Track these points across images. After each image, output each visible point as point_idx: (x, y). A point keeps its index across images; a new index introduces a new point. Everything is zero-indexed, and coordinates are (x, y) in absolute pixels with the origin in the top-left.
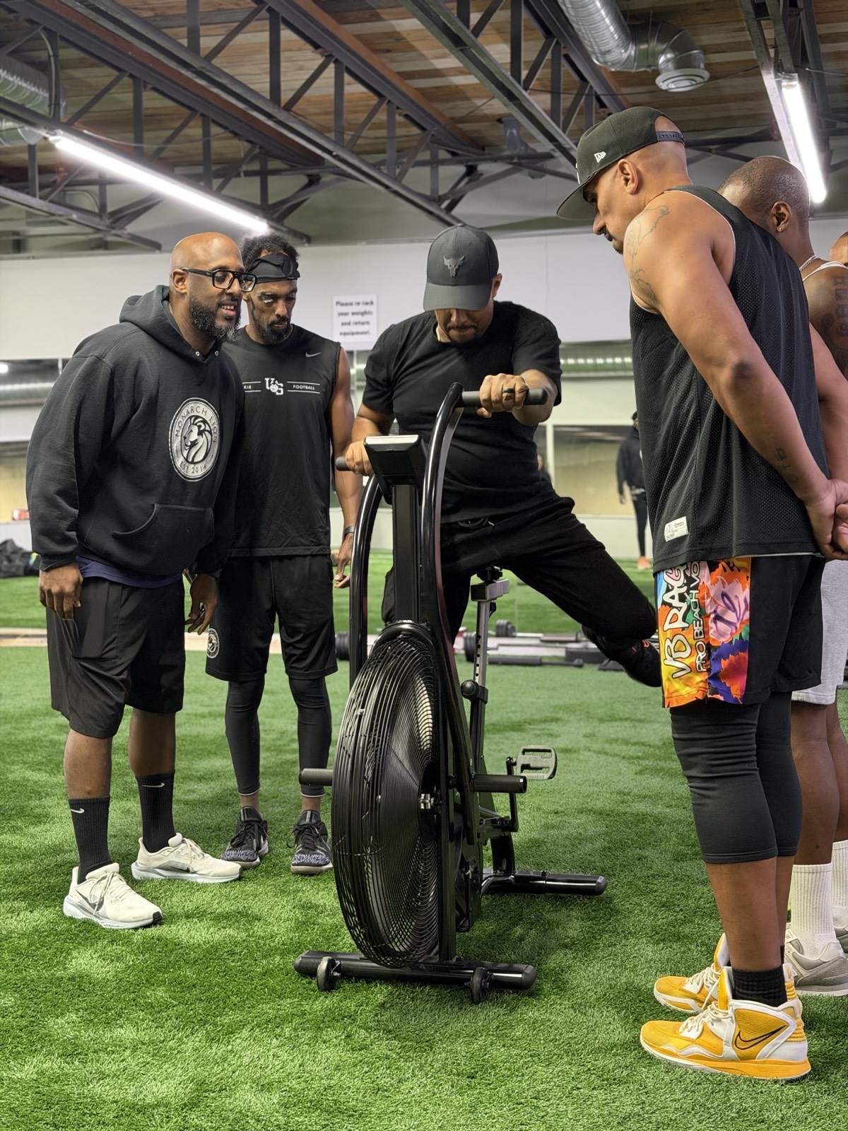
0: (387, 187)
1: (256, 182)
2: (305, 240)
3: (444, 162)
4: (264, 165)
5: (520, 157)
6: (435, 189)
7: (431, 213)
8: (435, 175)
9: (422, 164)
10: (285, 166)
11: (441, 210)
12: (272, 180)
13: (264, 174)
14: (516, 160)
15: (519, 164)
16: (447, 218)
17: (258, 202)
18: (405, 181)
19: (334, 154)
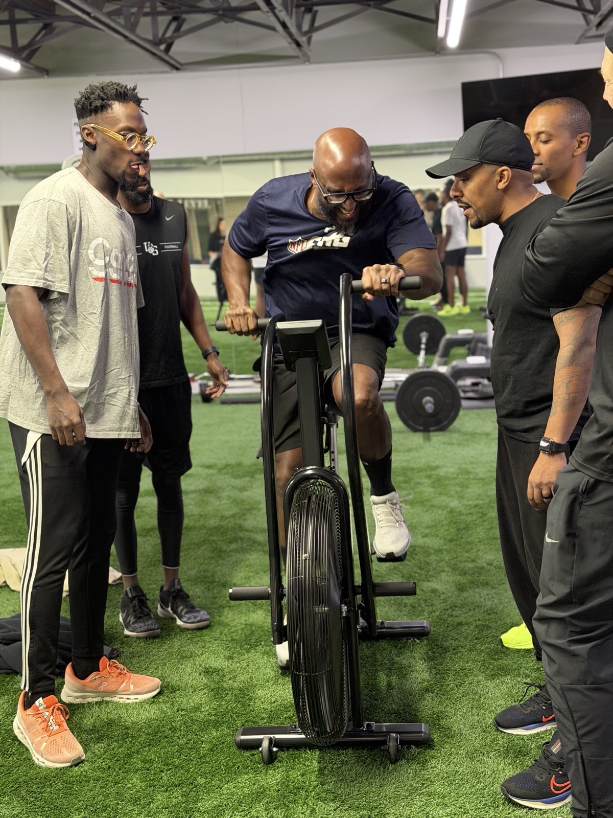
0: (125, 37)
1: (7, 28)
2: (45, 73)
3: (161, 13)
4: (12, 15)
5: (225, 10)
6: (155, 35)
7: (154, 54)
8: (155, 24)
9: (146, 14)
10: (29, 16)
11: (161, 51)
12: (19, 27)
13: (12, 22)
14: (220, 12)
15: (223, 15)
16: (166, 58)
17: (9, 44)
18: (138, 31)
19: (92, 15)
